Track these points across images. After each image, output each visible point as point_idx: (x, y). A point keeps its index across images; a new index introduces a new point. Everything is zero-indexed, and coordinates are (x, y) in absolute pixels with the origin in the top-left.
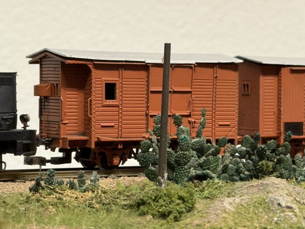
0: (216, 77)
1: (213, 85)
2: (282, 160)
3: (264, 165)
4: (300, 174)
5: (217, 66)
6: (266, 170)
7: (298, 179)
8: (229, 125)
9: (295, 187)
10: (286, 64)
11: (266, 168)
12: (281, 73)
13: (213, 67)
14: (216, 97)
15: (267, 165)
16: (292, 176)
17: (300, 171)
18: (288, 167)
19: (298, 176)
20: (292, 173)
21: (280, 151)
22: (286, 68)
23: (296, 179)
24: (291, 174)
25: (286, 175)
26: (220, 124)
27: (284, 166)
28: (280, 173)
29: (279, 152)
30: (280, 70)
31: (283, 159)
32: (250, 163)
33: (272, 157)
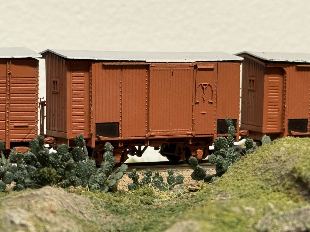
0: (9, 74)
1: (6, 82)
2: (72, 167)
3: (45, 173)
4: (94, 181)
5: (11, 62)
6: (48, 178)
7: (91, 187)
8: (27, 127)
9: (76, 197)
10: (96, 59)
11: (49, 176)
12: (91, 69)
13: (6, 63)
14: (9, 96)
15: (50, 172)
16: (85, 184)
17: (95, 178)
18: (81, 174)
19: (91, 184)
20: (85, 180)
21: (67, 156)
22: (97, 64)
23: (90, 187)
24: (85, 182)
25: (78, 182)
26: (15, 125)
27: (76, 173)
28: (70, 181)
29: (65, 158)
30: (91, 66)
31: (72, 165)
32: (34, 170)
33: (57, 163)
